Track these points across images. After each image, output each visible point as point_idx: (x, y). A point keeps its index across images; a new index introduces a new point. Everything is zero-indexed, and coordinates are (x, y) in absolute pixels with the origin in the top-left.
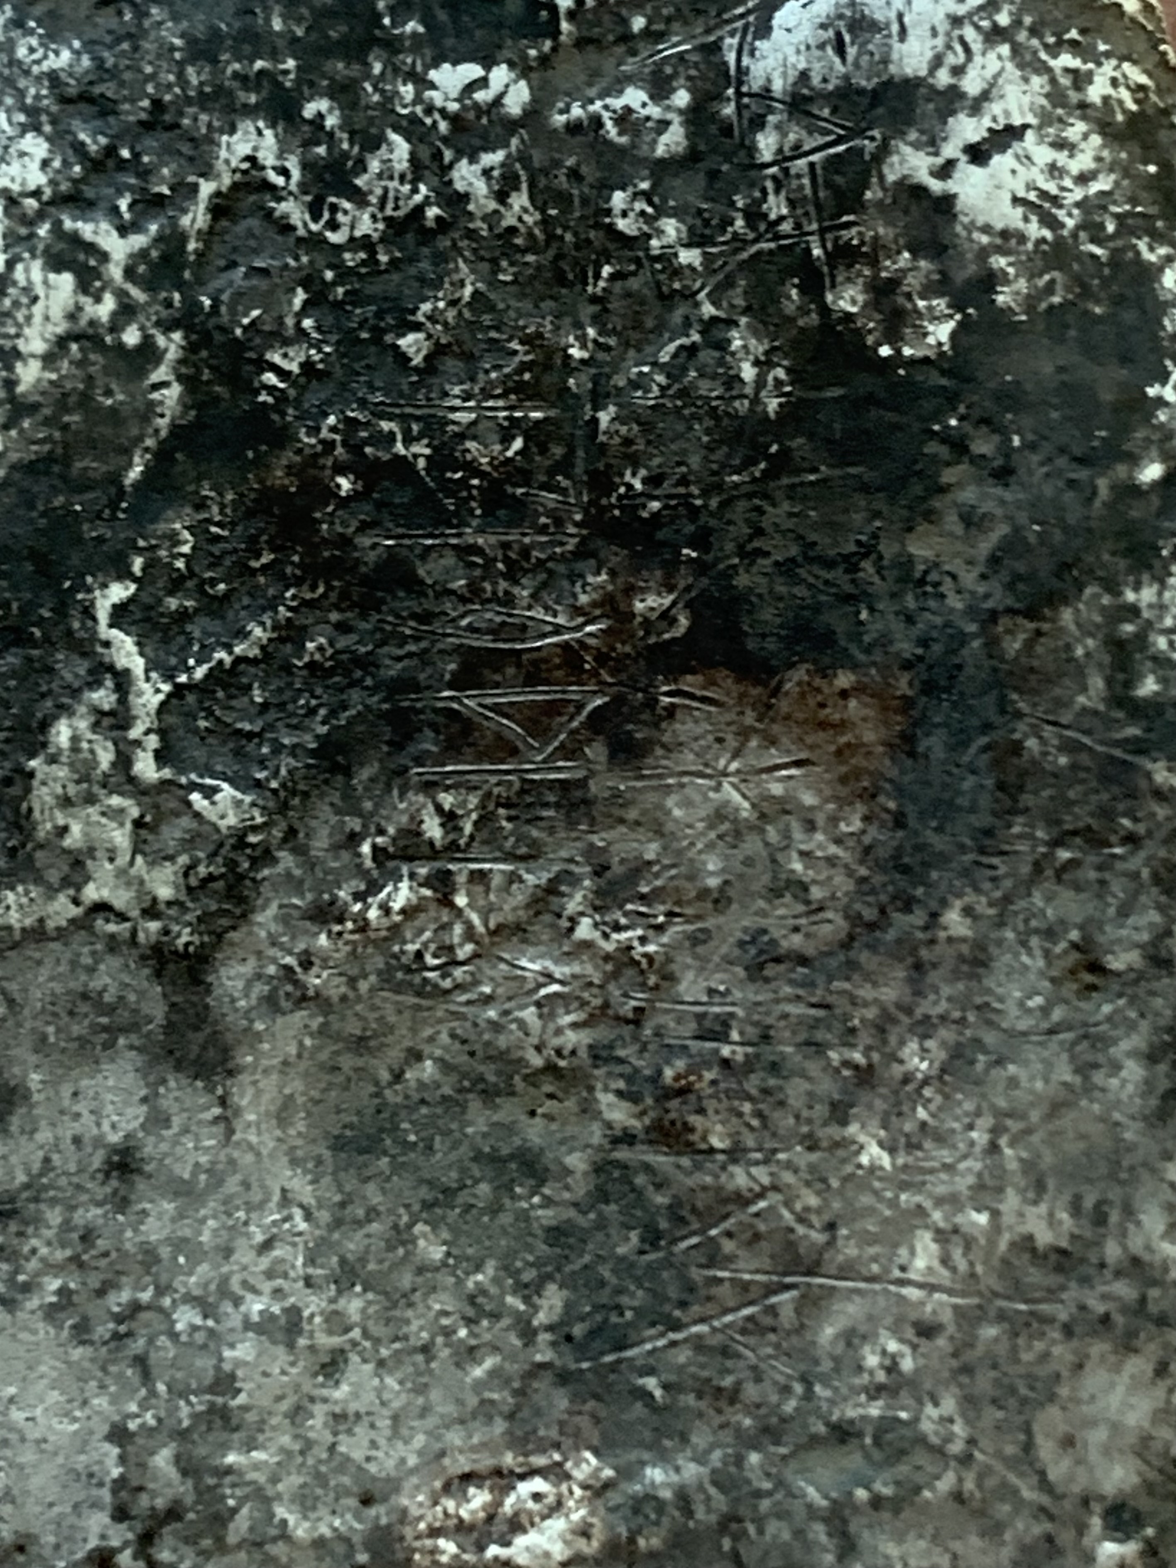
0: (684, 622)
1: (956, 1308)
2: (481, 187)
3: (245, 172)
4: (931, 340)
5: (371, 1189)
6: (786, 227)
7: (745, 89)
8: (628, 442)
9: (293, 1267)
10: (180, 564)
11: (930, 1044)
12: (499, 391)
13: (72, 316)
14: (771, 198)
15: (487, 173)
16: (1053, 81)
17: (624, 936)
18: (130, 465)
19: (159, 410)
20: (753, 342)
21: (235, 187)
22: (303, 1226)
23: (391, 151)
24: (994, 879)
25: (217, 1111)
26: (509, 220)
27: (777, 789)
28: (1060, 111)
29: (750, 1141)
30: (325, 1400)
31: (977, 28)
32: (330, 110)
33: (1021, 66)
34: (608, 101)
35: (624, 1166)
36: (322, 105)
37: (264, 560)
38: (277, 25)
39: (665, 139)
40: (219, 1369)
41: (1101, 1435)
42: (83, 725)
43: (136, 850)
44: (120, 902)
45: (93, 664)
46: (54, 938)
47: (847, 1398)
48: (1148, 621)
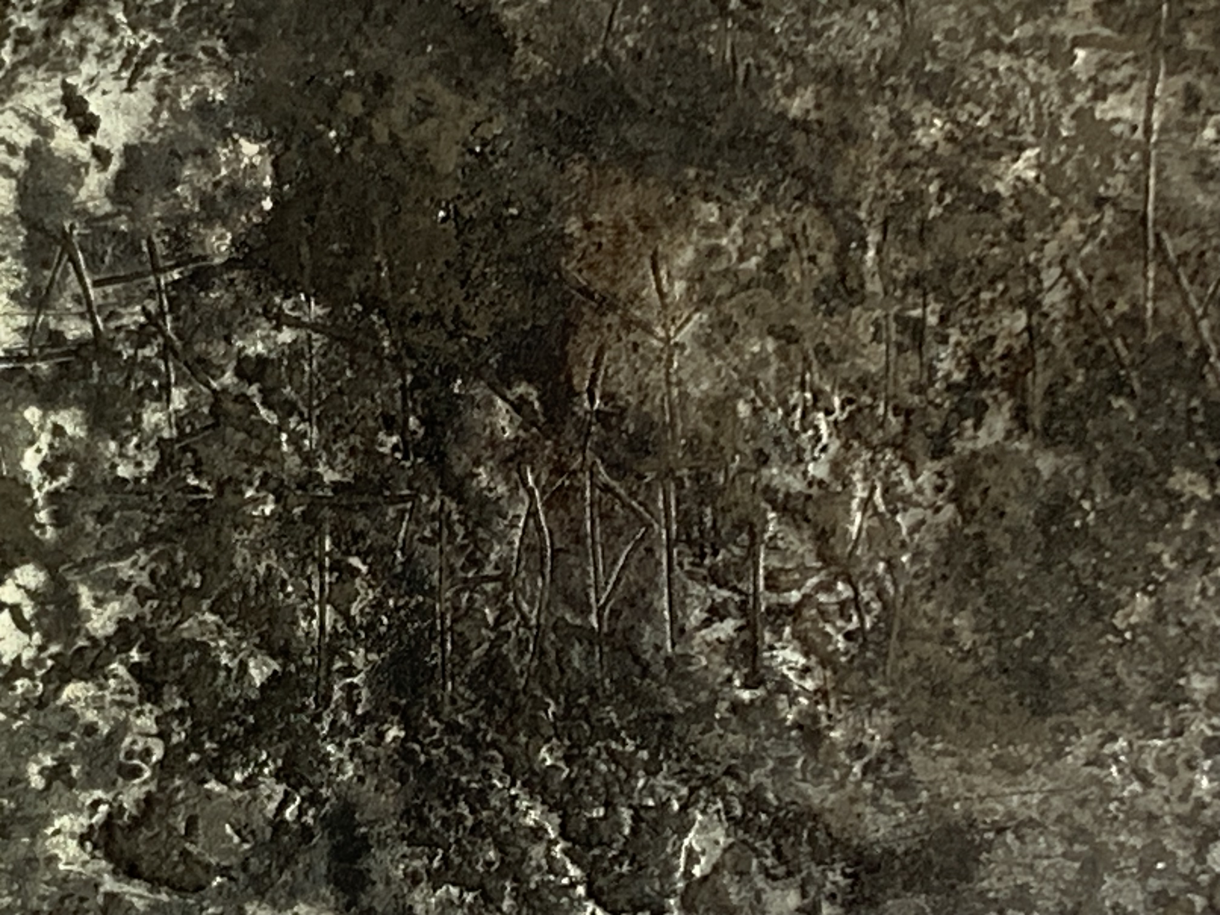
0: (521, 389)
1: (1170, 73)
3: (95, 847)
4: (257, 160)
5: (1081, 675)
6: (152, 306)
7: (25, 353)
8: (353, 451)
9: (1163, 749)
10: (469, 897)
11: (917, 118)
12: (305, 583)
14: (125, 321)
15: (99, 602)
16: (24, 62)
17: (824, 430)
20: (258, 332)
21: (109, 856)
22: (1122, 743)
23: (78, 699)
24: (759, 69)
25: (1010, 837)
26: (143, 579)
27: (679, 287)
28: (52, 54)
29: (1018, 291)
32: (38, 762)
33: (9, 93)
34: (34, 487)
35: (1050, 417)
36: (32, 771)
37: (466, 812)
39: (69, 430)
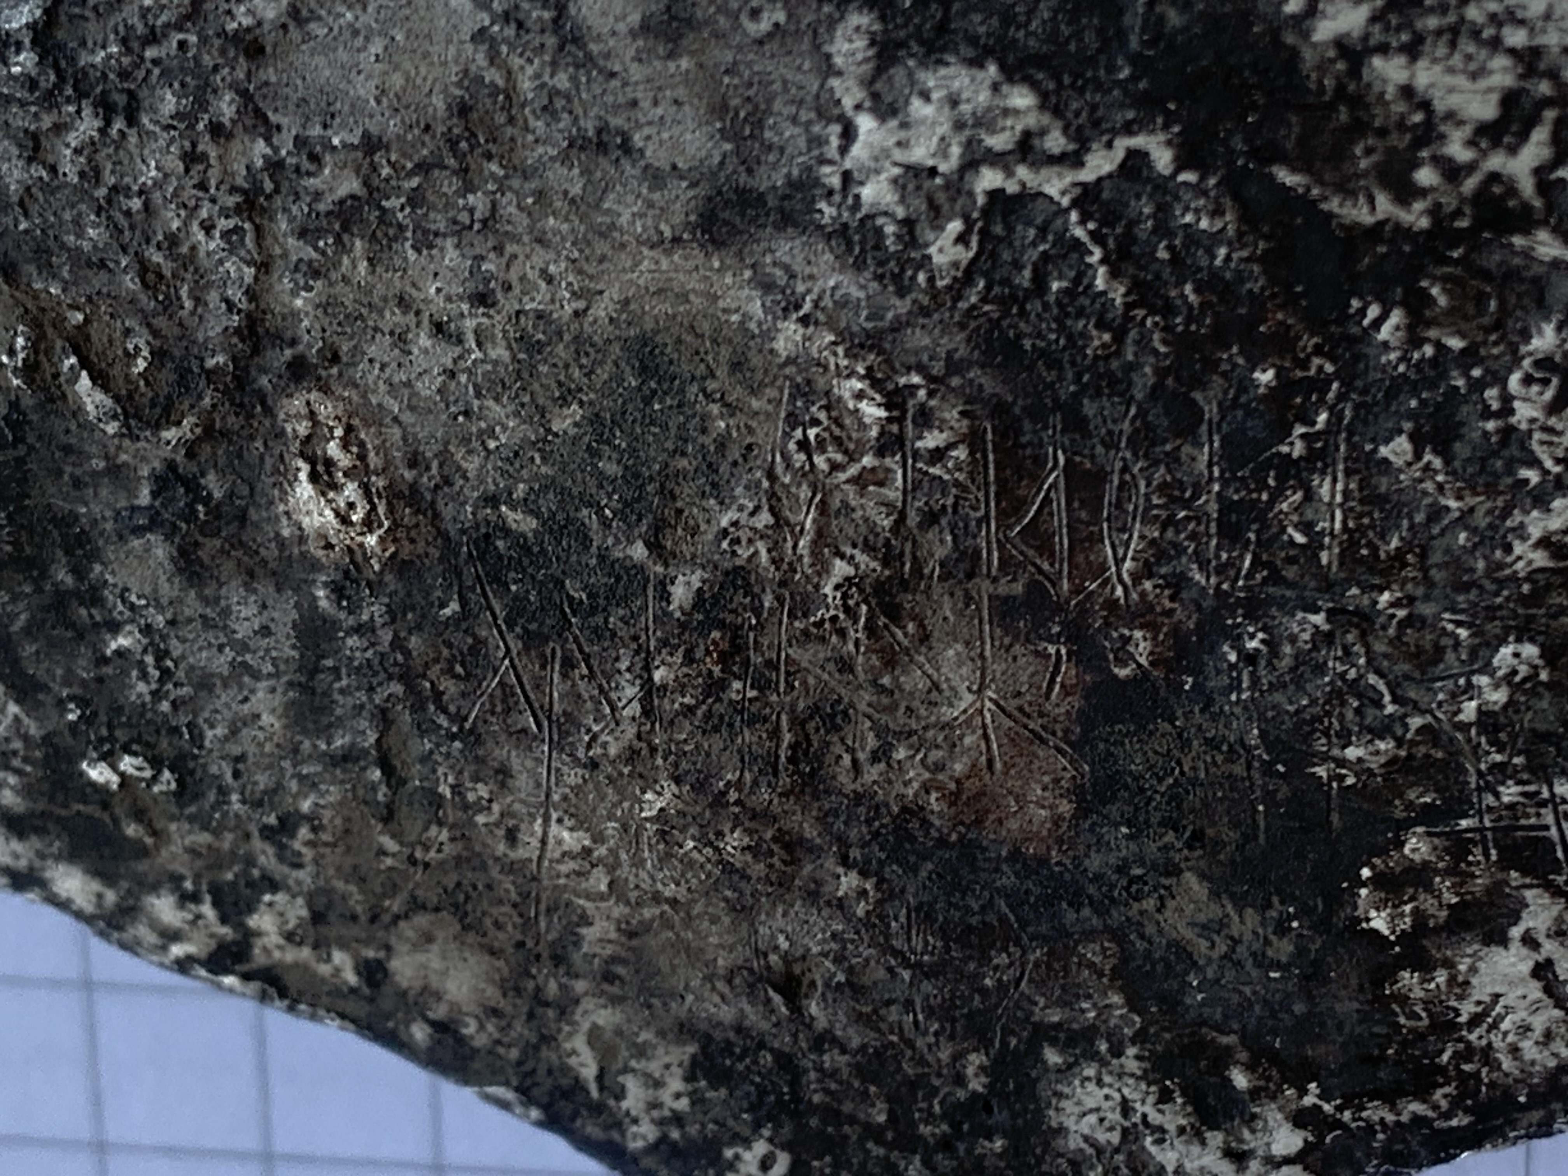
0: (1123, 673)
1: (528, 860)
2: (1556, 524)
4: (1373, 913)
5: (610, 369)
6: (1489, 799)
8: (1293, 639)
9: (532, 300)
10: (1189, 218)
11: (748, 855)
12: (1351, 524)
13: (1451, 116)
14: (1519, 789)
17: (837, 603)
18: (1294, 170)
19: (1349, 202)
20: (1383, 760)
22: (569, 309)
24: (889, 917)
26: (1519, 548)
29: (660, 702)
30: (418, 325)
37: (1192, 297)
40: (436, 234)
41: (436, 964)
42: (1031, 121)
43: (908, 168)
44: (857, 150)
45: (1087, 132)
46: (822, 86)
47: (451, 768)
48: (1108, 1063)
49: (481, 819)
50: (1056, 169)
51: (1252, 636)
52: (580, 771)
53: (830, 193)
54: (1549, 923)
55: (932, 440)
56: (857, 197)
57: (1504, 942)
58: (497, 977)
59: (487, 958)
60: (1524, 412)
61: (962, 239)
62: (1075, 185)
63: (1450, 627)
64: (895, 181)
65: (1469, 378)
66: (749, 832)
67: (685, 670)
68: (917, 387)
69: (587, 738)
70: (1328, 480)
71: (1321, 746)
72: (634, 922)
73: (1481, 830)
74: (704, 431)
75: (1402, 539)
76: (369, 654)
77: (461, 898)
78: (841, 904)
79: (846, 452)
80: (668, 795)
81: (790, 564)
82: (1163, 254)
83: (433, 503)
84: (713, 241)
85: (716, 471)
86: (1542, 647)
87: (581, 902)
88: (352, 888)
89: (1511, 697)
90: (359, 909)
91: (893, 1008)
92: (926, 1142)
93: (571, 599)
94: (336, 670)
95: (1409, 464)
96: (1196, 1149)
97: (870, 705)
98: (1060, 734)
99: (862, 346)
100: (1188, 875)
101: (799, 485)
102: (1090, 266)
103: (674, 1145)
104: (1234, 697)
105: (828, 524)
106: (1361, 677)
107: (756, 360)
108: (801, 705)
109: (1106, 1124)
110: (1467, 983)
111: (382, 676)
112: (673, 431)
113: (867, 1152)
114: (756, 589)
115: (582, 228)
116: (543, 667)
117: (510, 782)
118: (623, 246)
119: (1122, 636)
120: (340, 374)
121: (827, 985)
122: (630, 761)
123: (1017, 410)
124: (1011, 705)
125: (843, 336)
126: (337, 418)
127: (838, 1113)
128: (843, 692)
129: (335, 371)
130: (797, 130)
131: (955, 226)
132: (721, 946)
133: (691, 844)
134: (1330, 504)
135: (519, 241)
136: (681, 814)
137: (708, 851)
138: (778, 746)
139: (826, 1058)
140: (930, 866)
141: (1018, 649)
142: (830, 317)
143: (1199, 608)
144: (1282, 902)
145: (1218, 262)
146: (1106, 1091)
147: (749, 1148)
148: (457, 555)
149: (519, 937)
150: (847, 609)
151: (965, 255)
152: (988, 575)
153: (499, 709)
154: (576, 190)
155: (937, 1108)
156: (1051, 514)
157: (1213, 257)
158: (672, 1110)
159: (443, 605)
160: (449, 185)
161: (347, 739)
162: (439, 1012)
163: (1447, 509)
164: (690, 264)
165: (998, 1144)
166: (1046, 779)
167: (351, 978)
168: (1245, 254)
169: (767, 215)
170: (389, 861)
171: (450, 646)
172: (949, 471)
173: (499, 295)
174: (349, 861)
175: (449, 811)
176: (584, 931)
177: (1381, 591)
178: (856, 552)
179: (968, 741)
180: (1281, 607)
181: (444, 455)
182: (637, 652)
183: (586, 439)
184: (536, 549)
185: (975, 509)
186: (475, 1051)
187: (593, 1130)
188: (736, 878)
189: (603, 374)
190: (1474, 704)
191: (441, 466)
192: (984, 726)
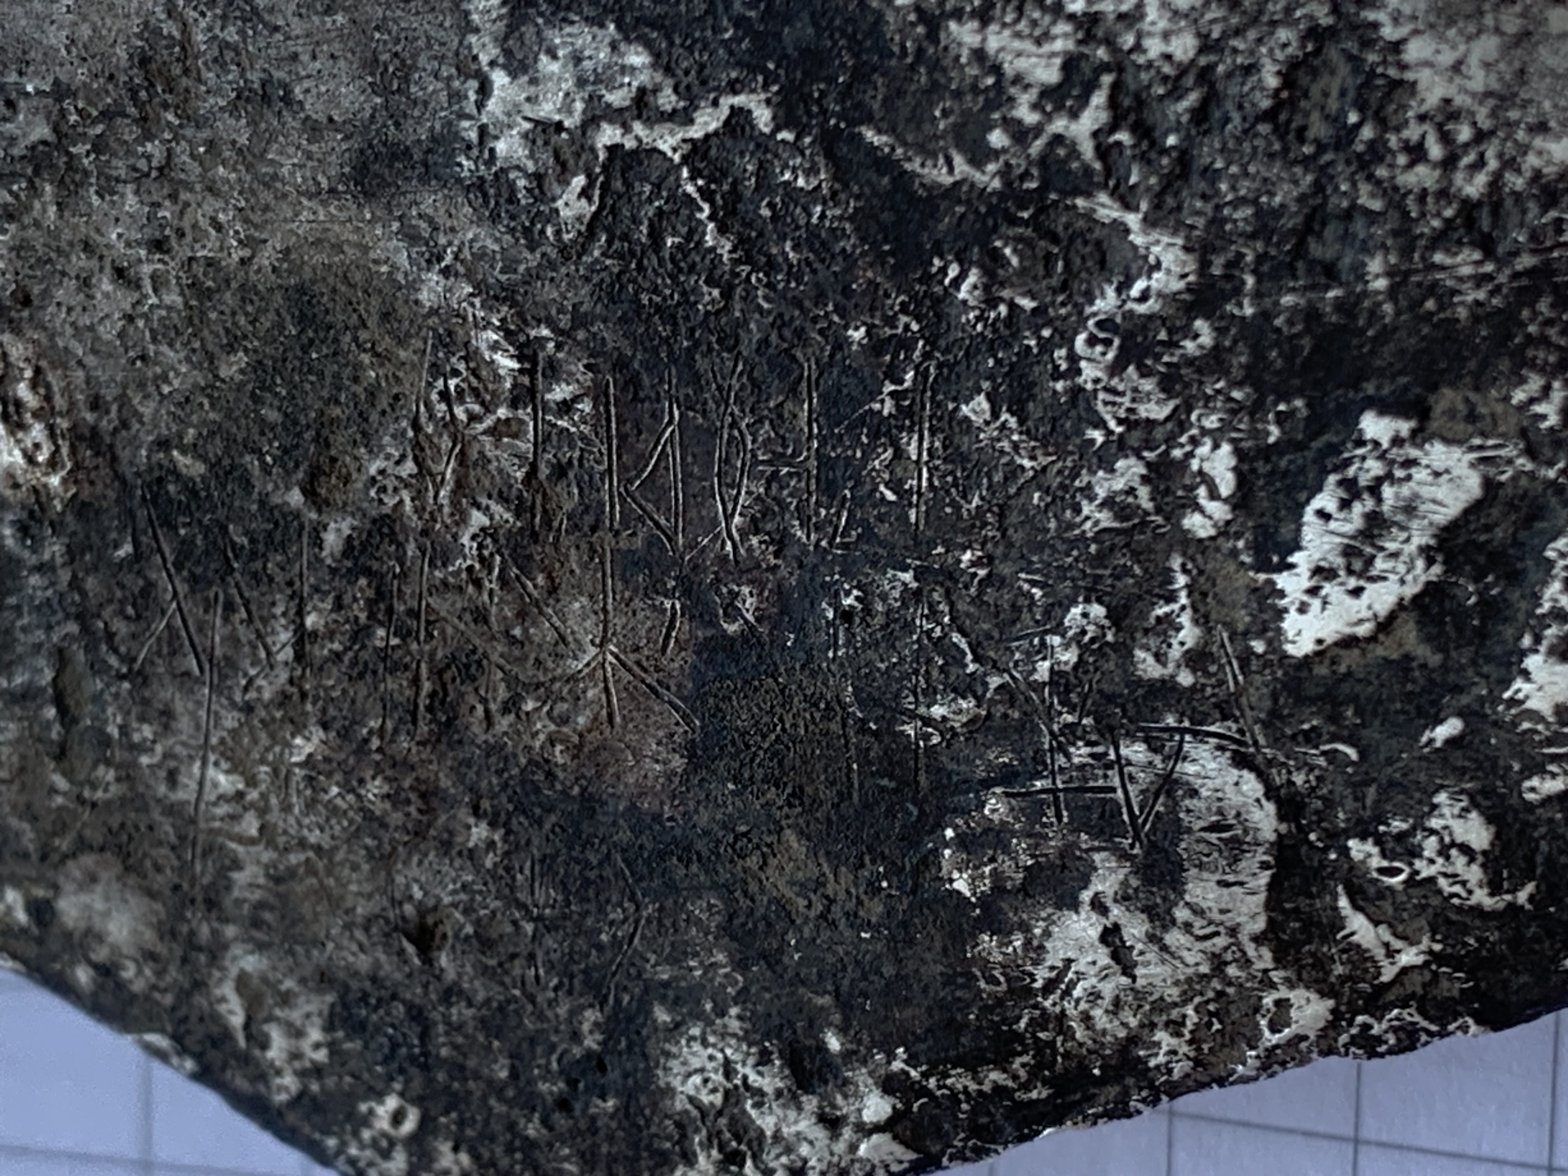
0: (732, 628)
1: (186, 803)
2: (1119, 484)
3: (1146, 258)
4: (956, 875)
6: (1061, 760)
7: (1188, 738)
8: (884, 597)
9: (203, 248)
10: (787, 176)
11: (387, 803)
12: (936, 483)
13: (1018, 79)
14: (1088, 750)
15: (1131, 491)
16: (1175, 1005)
17: (475, 553)
18: (879, 132)
19: (929, 163)
20: (965, 719)
21: (1133, 248)
22: (236, 256)
23: (1158, 403)
24: (512, 868)
25: (325, 185)
26: (1087, 507)
27: (593, 695)
28: (1147, 1007)
30: (101, 269)
31: (1226, 949)
32: (1201, 347)
33: (1189, 980)
34: (1189, 611)
36: (1207, 338)
37: (791, 255)
38: (1287, 300)
39: (1151, 660)
40: (118, 180)
41: (99, 905)
42: (644, 78)
43: (537, 123)
44: (492, 105)
45: (695, 89)
46: (461, 43)
47: (120, 708)
48: (713, 1023)
49: (145, 760)
50: (669, 125)
51: (848, 594)
52: (236, 714)
53: (469, 147)
54: (1116, 887)
55: (560, 392)
56: (492, 151)
57: (1075, 906)
58: (154, 920)
59: (146, 900)
60: (1089, 372)
61: (585, 193)
62: (684, 141)
63: (1026, 586)
64: (525, 135)
65: (1039, 338)
66: (387, 779)
67: (334, 616)
68: (548, 339)
69: (243, 682)
70: (916, 437)
71: (909, 702)
72: (281, 867)
73: (1054, 791)
74: (356, 380)
75: (982, 498)
76: (49, 593)
77: (125, 838)
78: (471, 854)
79: (483, 404)
80: (315, 740)
81: (431, 513)
82: (766, 212)
83: (111, 447)
84: (365, 194)
85: (366, 420)
86: (1108, 607)
87: (233, 845)
88: (26, 826)
89: (1080, 656)
90: (31, 848)
91: (517, 962)
92: (544, 1100)
93: (233, 544)
94: (18, 608)
95: (987, 423)
96: (792, 1114)
97: (502, 656)
98: (674, 688)
99: (496, 298)
100: (788, 832)
101: (441, 436)
102: (700, 221)
103: (313, 1099)
104: (831, 654)
105: (467, 476)
106: (945, 635)
107: (403, 311)
108: (440, 654)
109: (710, 1085)
110: (1041, 947)
111: (60, 615)
112: (328, 380)
113: (490, 1109)
114: (401, 538)
115: (248, 178)
116: (206, 611)
117: (173, 724)
118: (285, 196)
119: (730, 592)
120: (31, 318)
121: (456, 936)
122: (281, 705)
123: (636, 365)
124: (630, 659)
125: (479, 288)
126: (27, 360)
127: (462, 1068)
128: (477, 642)
129: (26, 314)
130: (440, 85)
131: (579, 181)
132: (359, 894)
133: (335, 790)
134: (917, 462)
135: (192, 190)
136: (327, 760)
137: (350, 797)
138: (417, 694)
139: (454, 1011)
140: (553, 819)
141: (637, 603)
142: (468, 270)
143: (801, 566)
144: (873, 862)
145: (814, 220)
146: (710, 1051)
147: (381, 1102)
148: (132, 497)
149: (176, 880)
150: (482, 559)
151: (588, 209)
152: (611, 529)
153: (165, 650)
154: (243, 140)
155: (555, 1066)
156: (667, 468)
157: (810, 215)
158: (312, 1061)
159: (117, 546)
160: (130, 132)
161: (27, 677)
162: (101, 954)
163: (1022, 467)
164: (343, 216)
165: (611, 1103)
166: (661, 733)
167: (21, 916)
168: (838, 212)
169: (413, 168)
170: (59, 800)
171: (122, 587)
172: (575, 424)
173: (174, 242)
174: (22, 799)
175: (117, 753)
176: (236, 875)
177: (964, 550)
178: (491, 503)
179: (590, 694)
180: (874, 564)
181: (123, 400)
182: (292, 598)
183: (250, 387)
184: (203, 494)
185: (598, 462)
186: (134, 997)
187: (241, 1083)
188: (375, 825)
189: (266, 322)
190: (1047, 664)
191: (120, 410)
192: (605, 680)
